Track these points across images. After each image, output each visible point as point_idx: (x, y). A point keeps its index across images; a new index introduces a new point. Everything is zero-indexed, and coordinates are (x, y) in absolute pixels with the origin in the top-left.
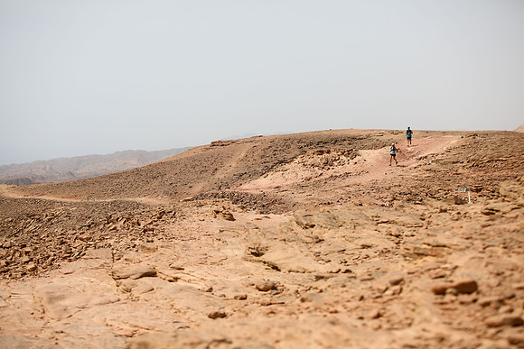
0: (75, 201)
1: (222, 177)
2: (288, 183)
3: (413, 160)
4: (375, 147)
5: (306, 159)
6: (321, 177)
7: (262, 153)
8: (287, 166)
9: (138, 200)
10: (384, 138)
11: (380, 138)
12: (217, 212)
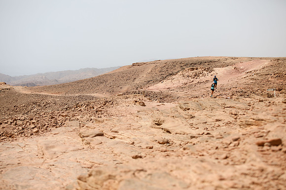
0: (58, 95)
1: (138, 82)
2: (174, 86)
3: (244, 73)
4: (223, 66)
5: (184, 73)
6: (193, 83)
7: (160, 69)
8: (174, 77)
9: (93, 95)
10: (228, 61)
11: (225, 61)
12: (136, 102)
